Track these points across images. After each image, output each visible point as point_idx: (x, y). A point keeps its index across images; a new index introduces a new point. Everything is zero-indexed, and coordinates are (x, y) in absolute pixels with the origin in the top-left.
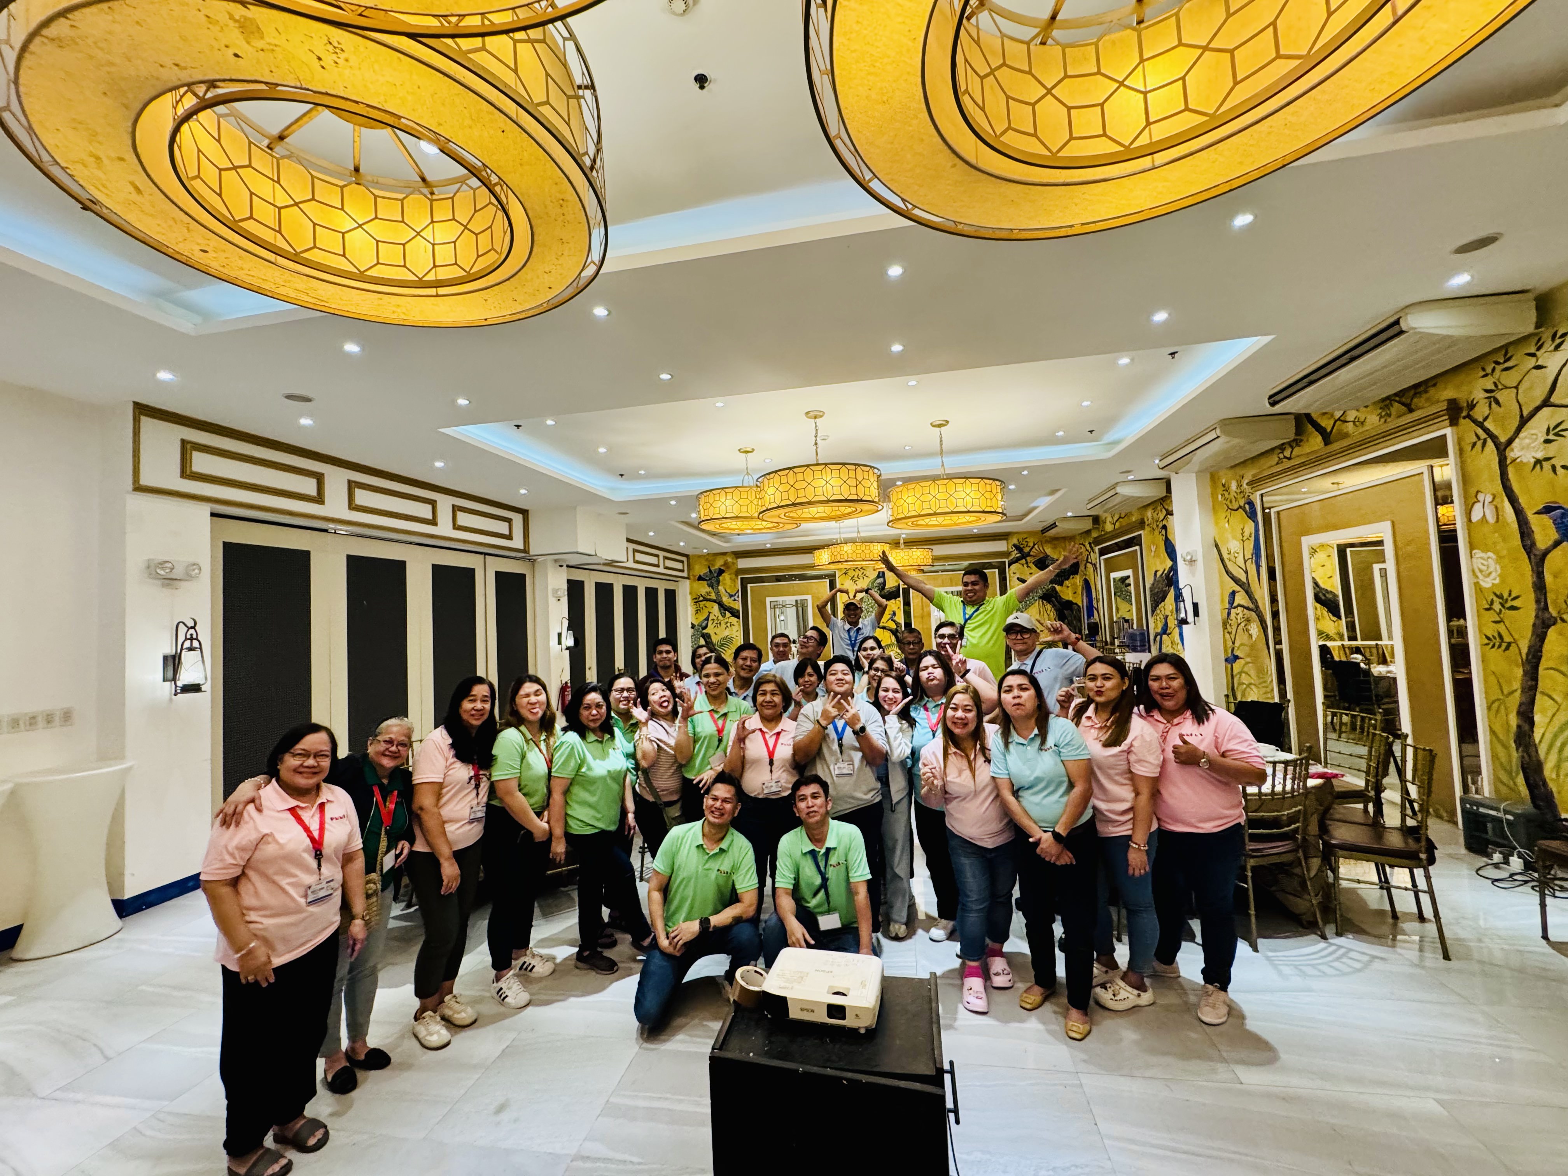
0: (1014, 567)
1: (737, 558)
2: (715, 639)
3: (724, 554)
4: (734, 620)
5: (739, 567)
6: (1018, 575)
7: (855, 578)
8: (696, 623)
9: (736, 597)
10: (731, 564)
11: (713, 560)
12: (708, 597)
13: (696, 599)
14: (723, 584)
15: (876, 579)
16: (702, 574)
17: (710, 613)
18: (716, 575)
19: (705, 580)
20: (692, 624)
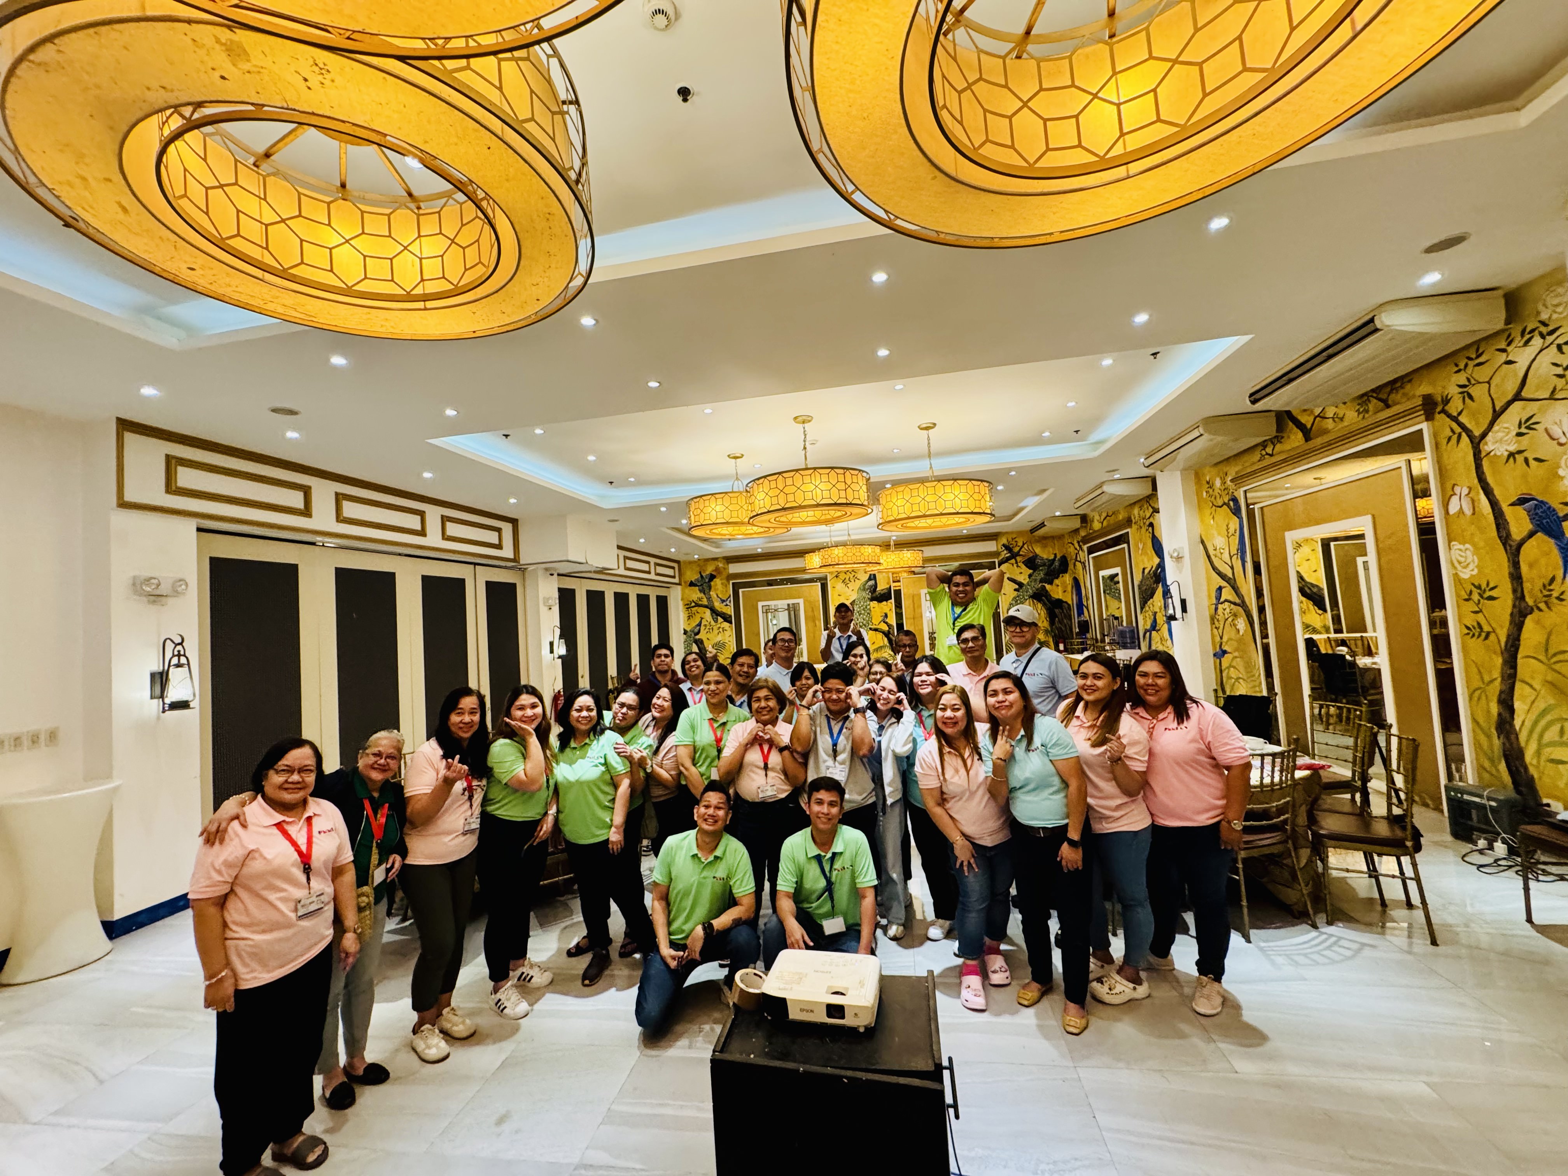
1: (728, 563)
2: (707, 645)
3: (715, 559)
4: (726, 625)
5: (731, 572)
7: (847, 580)
8: (688, 629)
9: (728, 602)
10: (722, 570)
11: (705, 565)
12: (700, 602)
13: (688, 604)
14: (715, 589)
15: (867, 582)
16: (693, 580)
17: (702, 618)
18: (707, 581)
19: (697, 585)
20: (685, 630)
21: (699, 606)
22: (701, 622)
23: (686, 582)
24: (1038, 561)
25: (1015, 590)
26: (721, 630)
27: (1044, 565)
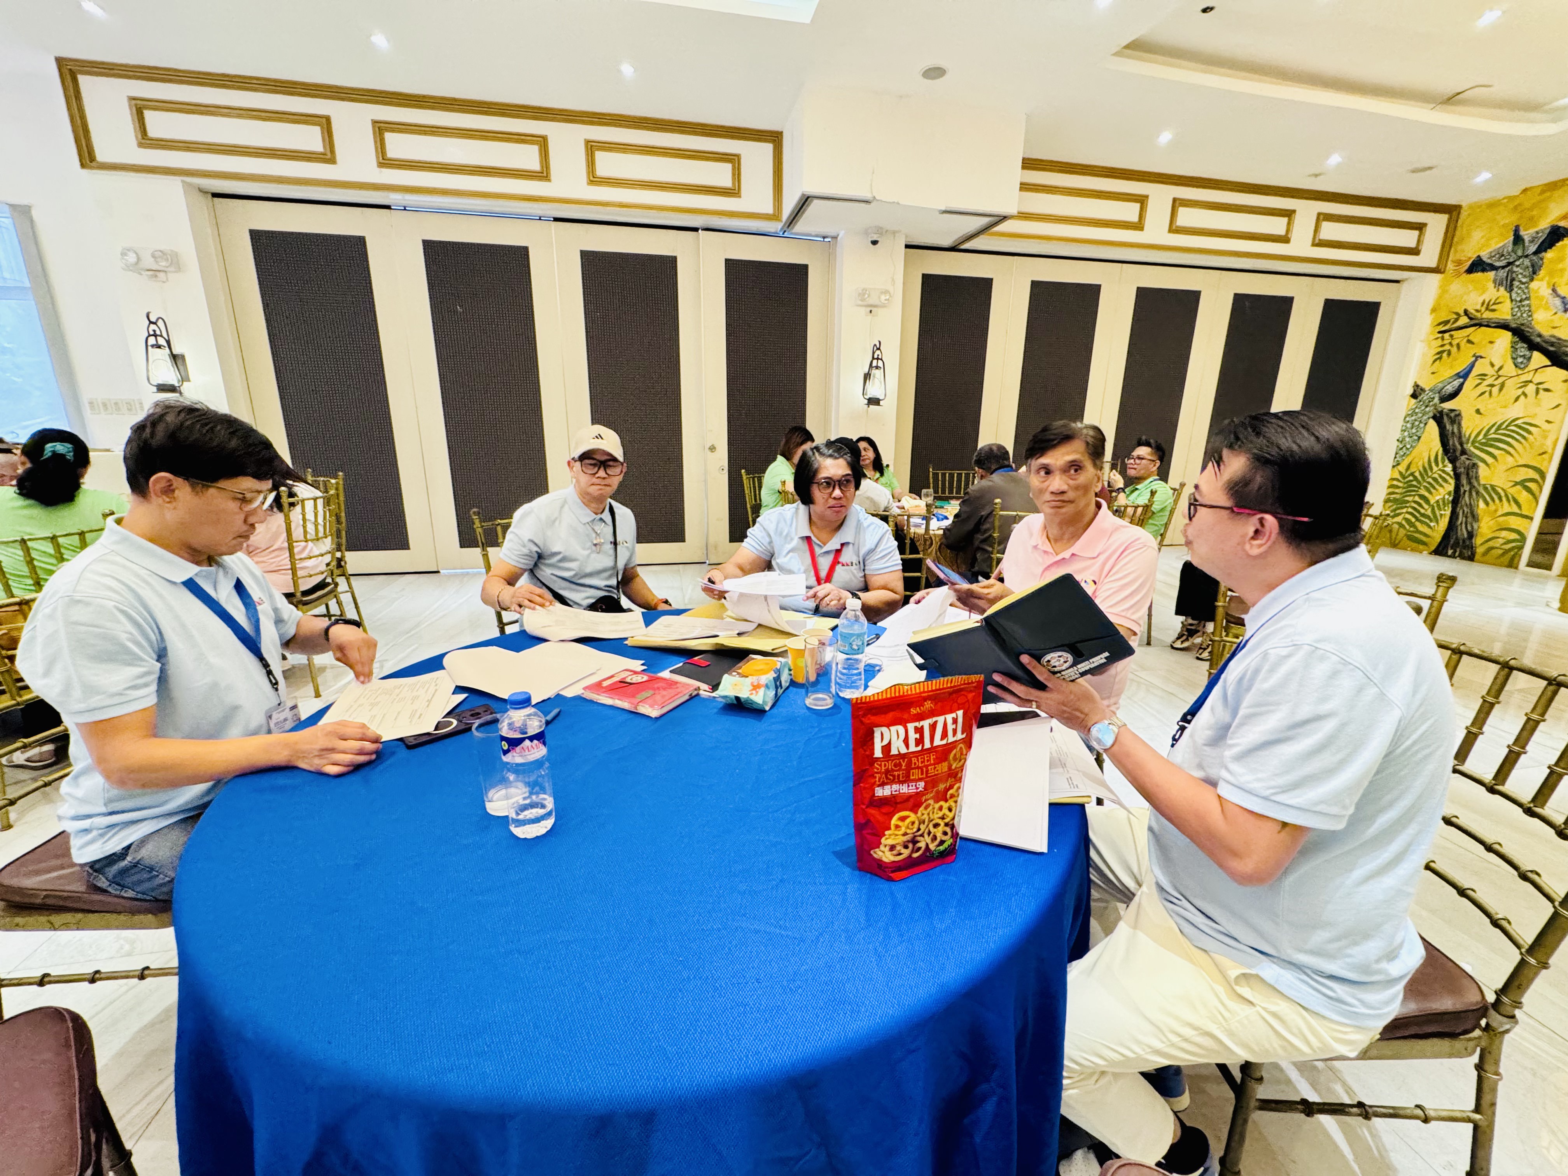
2: (1470, 426)
8: (1426, 385)
12: (1487, 315)
13: (1446, 322)
14: (1551, 274)
16: (1485, 255)
17: (1477, 357)
18: (1533, 248)
19: (1493, 268)
20: (1417, 386)
21: (1478, 323)
22: (1472, 366)
23: (1459, 263)
26: (1530, 389)
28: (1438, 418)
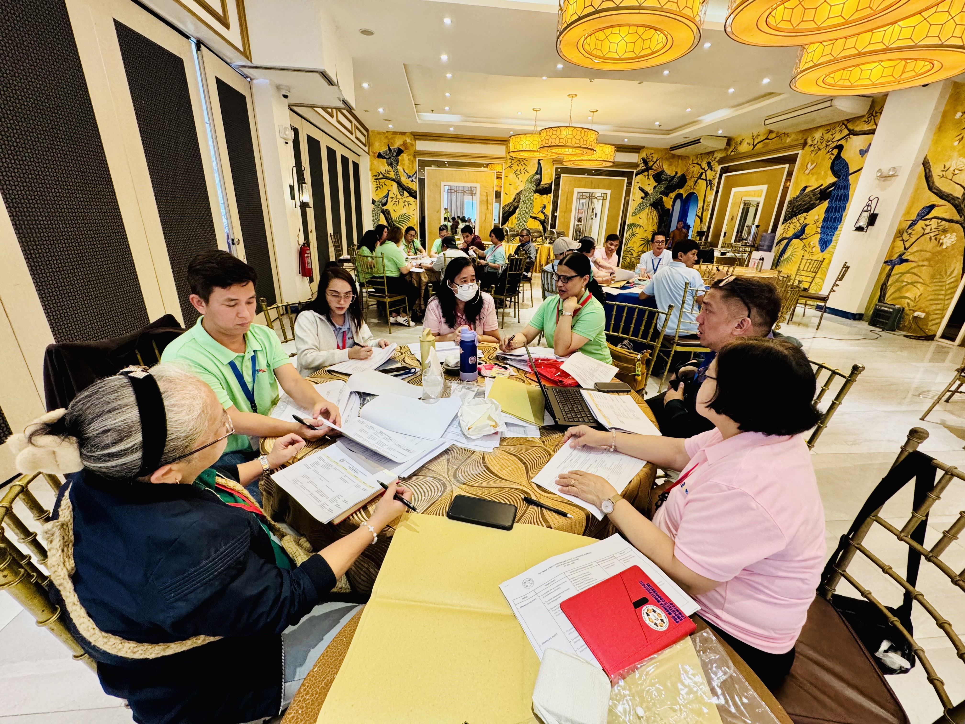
0: (640, 176)
1: (415, 139)
2: (393, 215)
3: (403, 134)
4: (411, 199)
5: (417, 149)
6: (639, 185)
7: (518, 172)
9: (413, 178)
10: (409, 144)
11: (392, 138)
12: (388, 175)
13: (376, 176)
14: (402, 164)
15: (534, 175)
16: (381, 153)
17: (389, 191)
18: (395, 154)
19: (385, 158)
20: (373, 200)
21: (387, 178)
22: (388, 194)
23: (374, 153)
24: (664, 177)
25: (642, 198)
26: (406, 203)
27: (666, 180)
28: (383, 212)
